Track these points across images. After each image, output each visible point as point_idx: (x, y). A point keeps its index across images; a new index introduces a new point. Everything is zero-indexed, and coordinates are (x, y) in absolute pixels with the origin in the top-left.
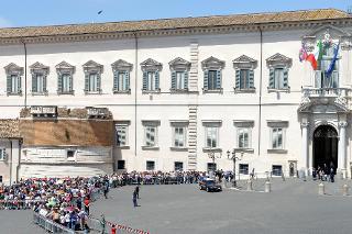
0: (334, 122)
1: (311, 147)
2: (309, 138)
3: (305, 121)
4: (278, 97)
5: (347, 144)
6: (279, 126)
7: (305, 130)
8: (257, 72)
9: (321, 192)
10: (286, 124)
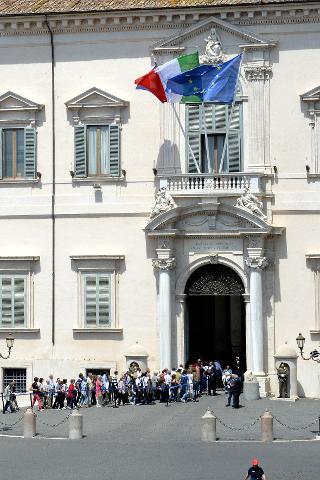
0: (234, 259)
1: (180, 321)
2: (174, 298)
3: (164, 255)
4: (99, 197)
5: (266, 311)
6: (101, 268)
7: (165, 278)
8: (43, 133)
9: (207, 435)
10: (117, 264)
